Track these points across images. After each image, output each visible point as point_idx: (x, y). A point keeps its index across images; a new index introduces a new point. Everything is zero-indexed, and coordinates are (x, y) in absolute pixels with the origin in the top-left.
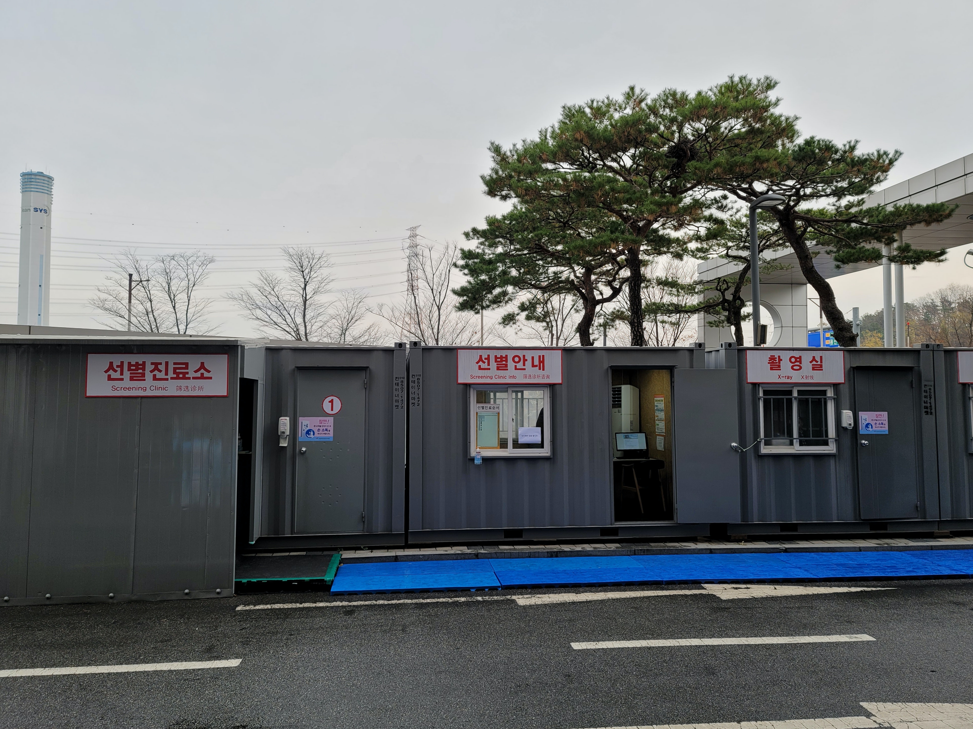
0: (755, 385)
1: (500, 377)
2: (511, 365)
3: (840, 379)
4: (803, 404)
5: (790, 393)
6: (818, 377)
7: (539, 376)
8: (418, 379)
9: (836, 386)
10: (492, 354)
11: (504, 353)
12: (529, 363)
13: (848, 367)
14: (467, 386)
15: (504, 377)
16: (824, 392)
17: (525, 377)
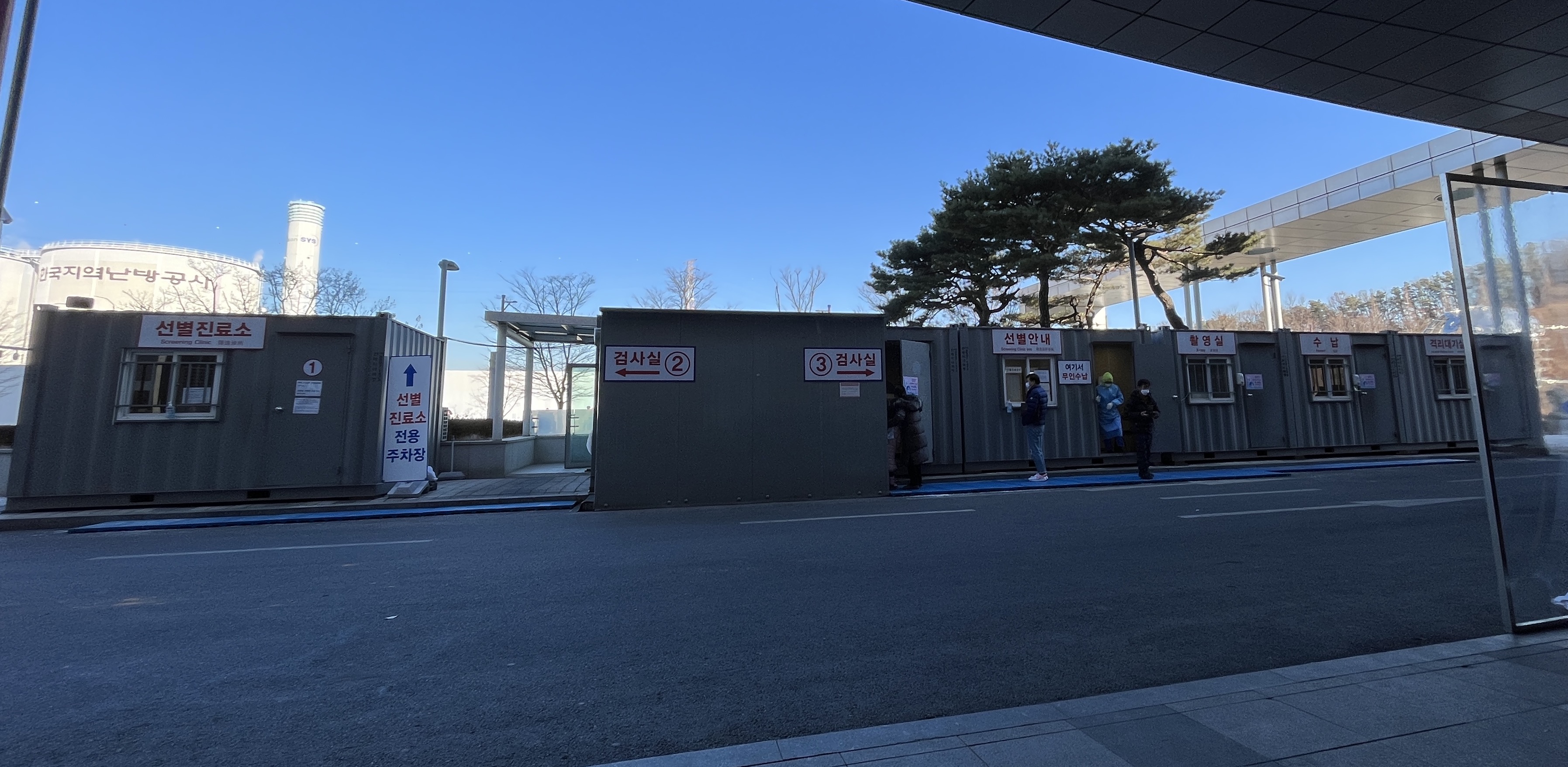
0: (1183, 356)
1: (1021, 350)
2: (1028, 340)
3: (1233, 352)
4: (1213, 368)
5: (1204, 361)
6: (1221, 351)
7: (1046, 349)
8: (967, 351)
9: (1231, 356)
10: (1015, 333)
11: (1023, 332)
12: (1039, 339)
13: (1237, 343)
14: (999, 355)
15: (1024, 350)
16: (1225, 361)
17: (1037, 349)
